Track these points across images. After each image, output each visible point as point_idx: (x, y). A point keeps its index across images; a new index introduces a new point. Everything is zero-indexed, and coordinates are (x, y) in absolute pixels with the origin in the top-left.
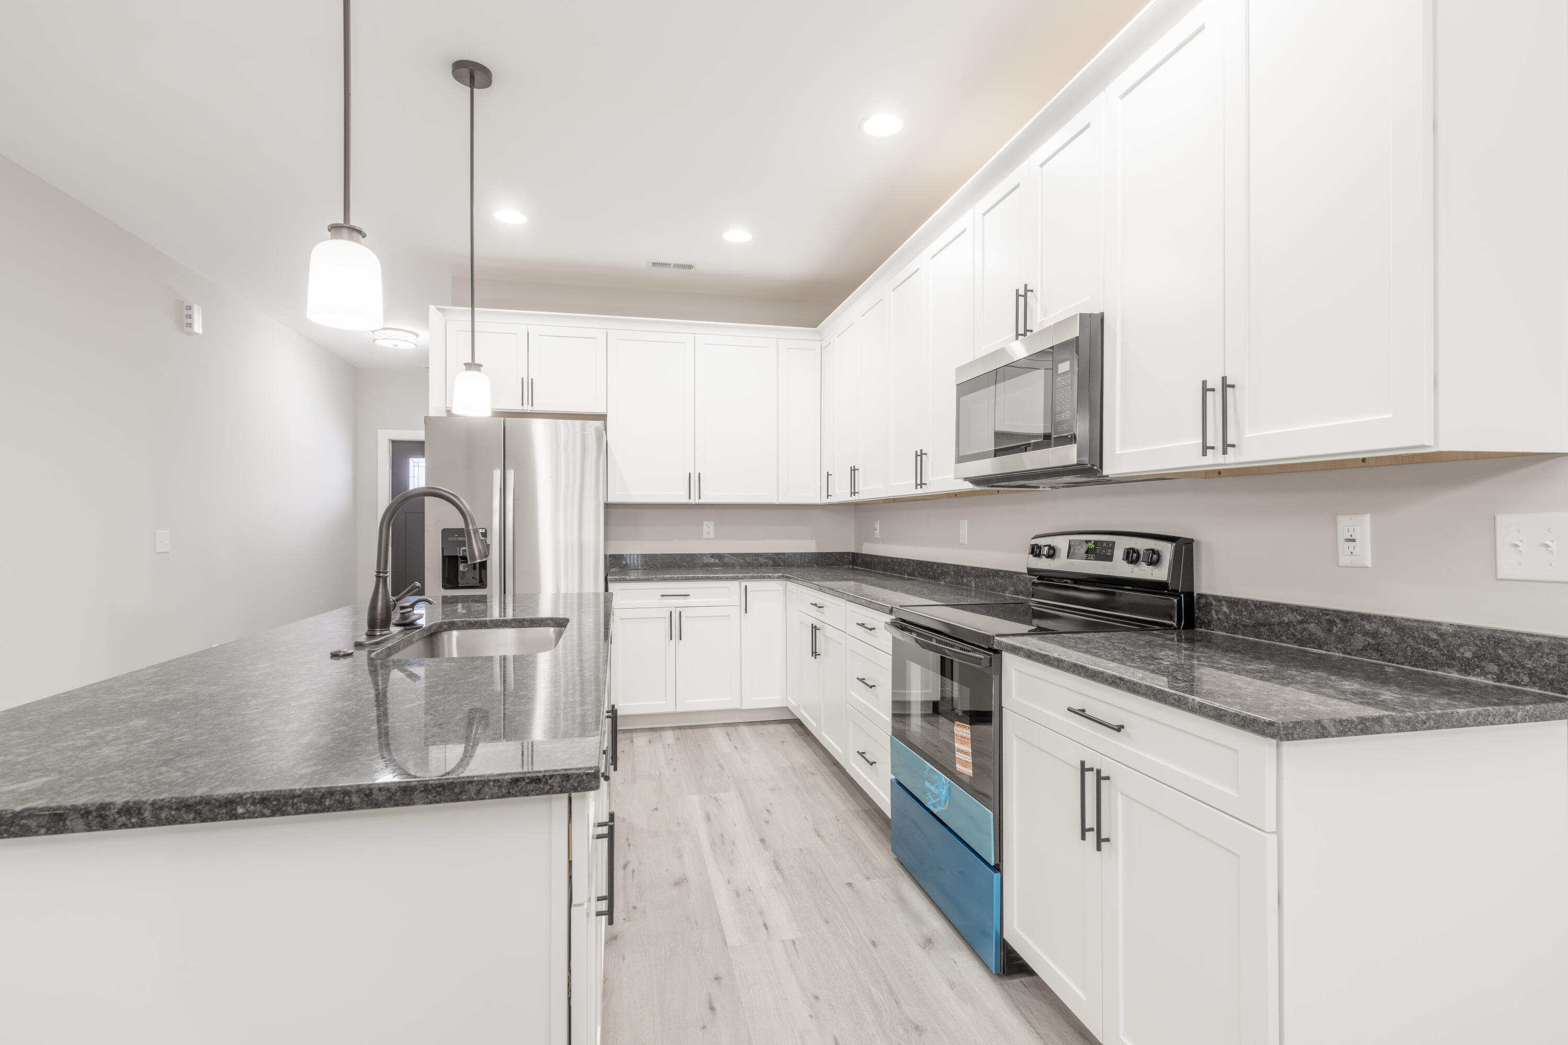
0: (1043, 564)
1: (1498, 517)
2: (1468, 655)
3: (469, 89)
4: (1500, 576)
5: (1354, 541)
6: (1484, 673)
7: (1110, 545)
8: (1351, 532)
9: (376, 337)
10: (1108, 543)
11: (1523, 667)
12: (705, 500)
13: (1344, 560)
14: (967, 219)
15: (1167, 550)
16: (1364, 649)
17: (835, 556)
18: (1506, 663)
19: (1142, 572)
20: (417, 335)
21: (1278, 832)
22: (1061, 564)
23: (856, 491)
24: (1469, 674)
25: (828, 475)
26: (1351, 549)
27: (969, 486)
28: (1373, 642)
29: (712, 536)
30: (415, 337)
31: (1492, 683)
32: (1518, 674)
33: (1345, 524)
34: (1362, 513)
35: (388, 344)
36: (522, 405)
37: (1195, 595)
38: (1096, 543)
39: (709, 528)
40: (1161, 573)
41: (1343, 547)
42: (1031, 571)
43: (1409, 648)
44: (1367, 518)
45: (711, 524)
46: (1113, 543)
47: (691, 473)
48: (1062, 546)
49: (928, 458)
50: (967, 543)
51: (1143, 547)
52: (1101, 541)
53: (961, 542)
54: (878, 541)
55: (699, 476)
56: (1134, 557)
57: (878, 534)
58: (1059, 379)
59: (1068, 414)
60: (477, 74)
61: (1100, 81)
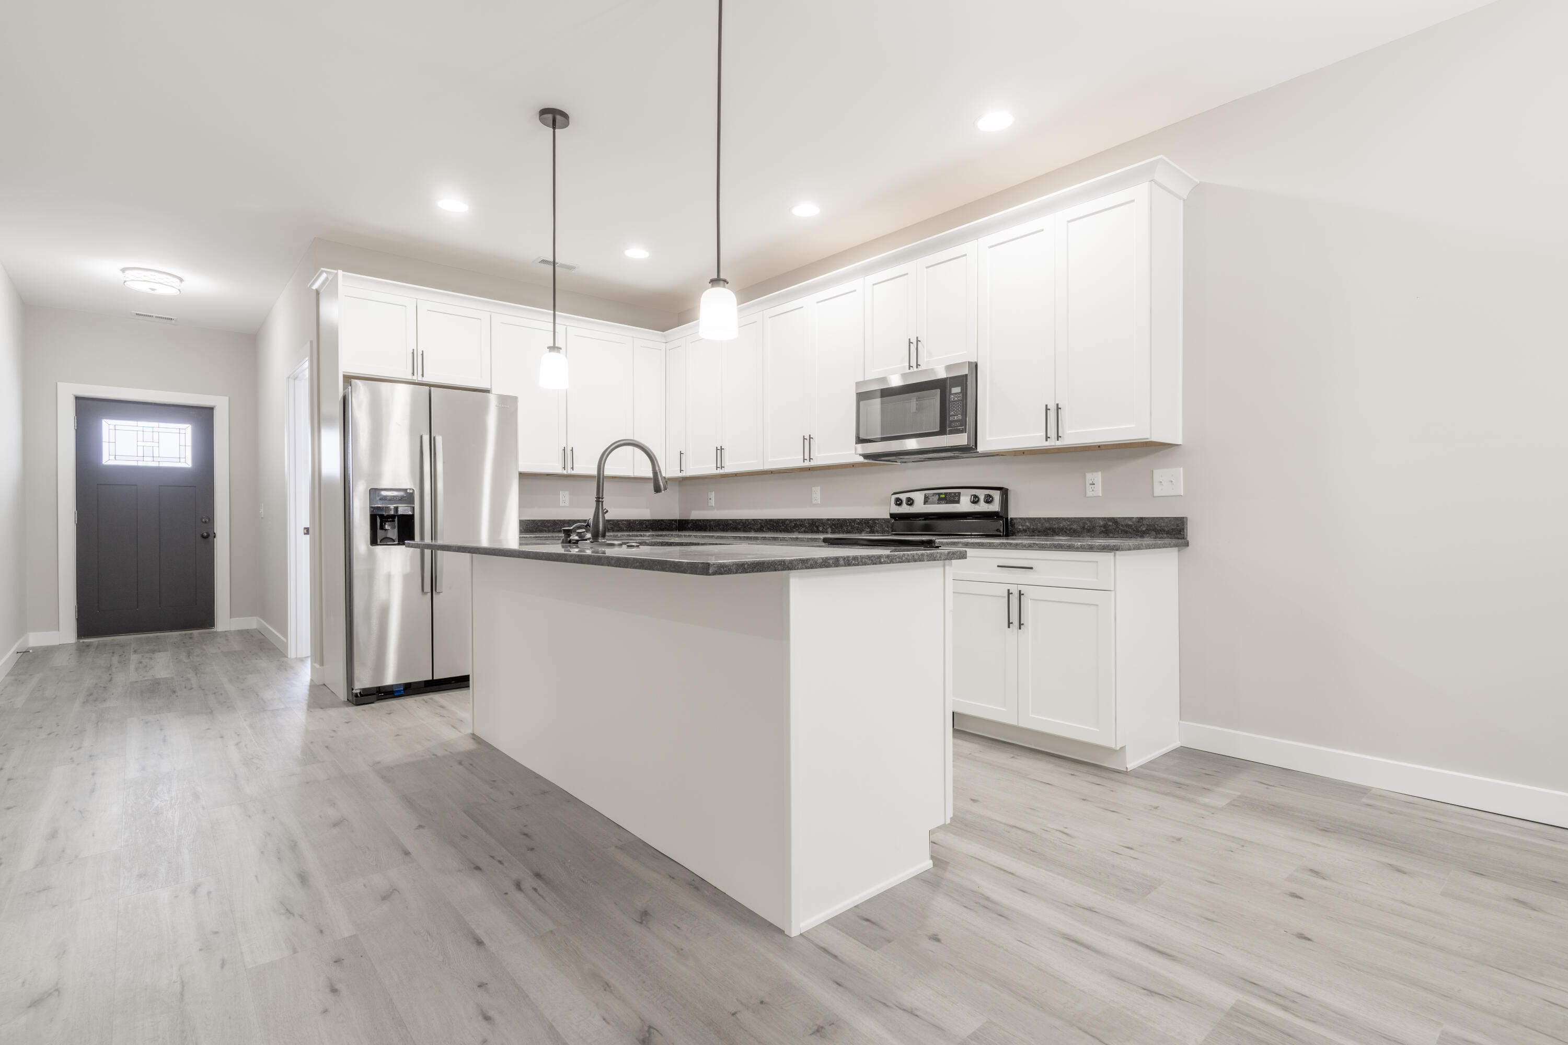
0: (905, 509)
1: (1154, 471)
2: (1144, 529)
3: (552, 130)
4: (1155, 495)
5: (1094, 484)
7: (957, 494)
8: (1092, 480)
9: (127, 279)
10: (955, 493)
11: (1164, 531)
12: (576, 471)
13: (1089, 494)
14: (855, 284)
15: (996, 495)
17: (665, 522)
18: (1158, 530)
19: (982, 507)
20: (181, 280)
21: (1115, 590)
22: (919, 507)
23: (723, 466)
24: (1144, 537)
25: (681, 454)
26: (1092, 488)
27: (861, 459)
28: (1104, 530)
29: (567, 504)
30: (178, 281)
31: (1153, 539)
32: (1162, 534)
33: (1090, 477)
34: (1097, 471)
35: (144, 288)
36: (413, 374)
37: (1009, 518)
38: (945, 494)
39: (564, 497)
40: (995, 507)
41: (1089, 487)
42: (892, 516)
43: (1120, 530)
44: (1100, 474)
45: (567, 494)
46: (959, 493)
47: (564, 447)
48: (919, 497)
49: (814, 441)
50: (819, 502)
51: (981, 494)
52: (950, 493)
53: (814, 502)
54: (712, 508)
55: (572, 450)
56: (975, 500)
57: (712, 503)
58: (952, 396)
59: (960, 417)
60: (558, 118)
61: (975, 234)
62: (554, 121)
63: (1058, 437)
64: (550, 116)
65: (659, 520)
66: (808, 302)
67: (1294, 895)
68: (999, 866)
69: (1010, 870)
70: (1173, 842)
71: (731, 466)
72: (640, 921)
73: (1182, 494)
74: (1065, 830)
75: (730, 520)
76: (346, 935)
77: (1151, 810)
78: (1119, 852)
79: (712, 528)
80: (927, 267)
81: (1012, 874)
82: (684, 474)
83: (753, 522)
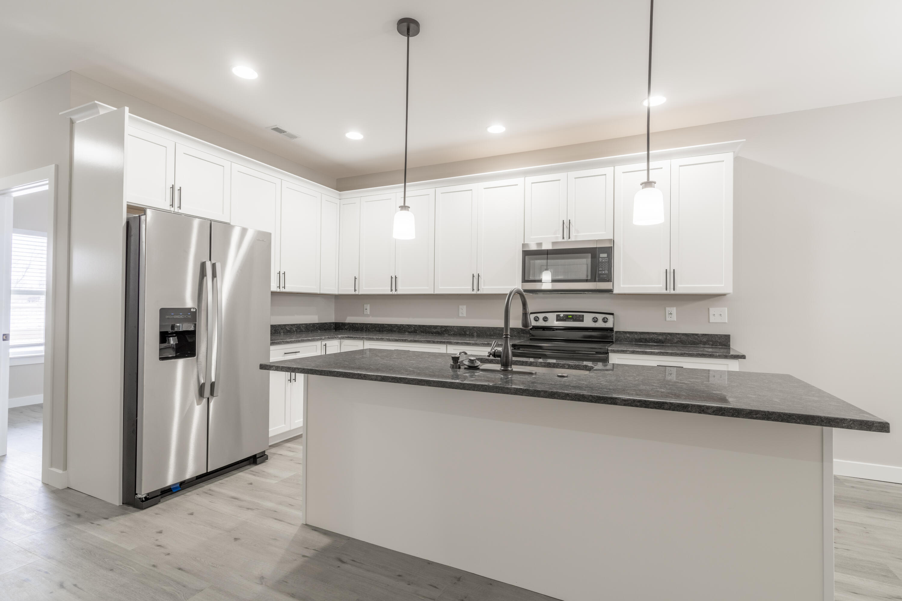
0: (542, 324)
1: (711, 309)
2: (705, 340)
4: (710, 322)
5: (672, 314)
6: (709, 344)
7: (581, 316)
8: (671, 312)
10: (580, 315)
11: (718, 342)
12: (287, 290)
13: (668, 319)
14: (519, 180)
15: (610, 318)
16: (677, 342)
18: (714, 341)
19: (600, 325)
22: (552, 323)
23: (395, 289)
24: (705, 345)
25: (355, 278)
26: (671, 316)
31: (711, 346)
32: (717, 344)
33: (669, 310)
36: (172, 206)
37: (615, 331)
38: (572, 315)
40: (610, 325)
41: (668, 316)
43: (690, 341)
44: (675, 308)
46: (583, 315)
47: (279, 273)
48: (551, 317)
49: (475, 278)
50: (465, 316)
51: (600, 317)
52: (576, 315)
53: (460, 315)
54: (367, 316)
55: (284, 274)
56: (595, 320)
57: (368, 312)
58: (601, 259)
59: (606, 272)
60: (412, 26)
61: (613, 163)
62: (408, 30)
63: (674, 289)
64: (404, 25)
65: (324, 323)
66: (478, 187)
71: (402, 289)
73: (727, 322)
75: (386, 324)
79: (369, 330)
80: (575, 178)
82: (357, 293)
83: (407, 327)
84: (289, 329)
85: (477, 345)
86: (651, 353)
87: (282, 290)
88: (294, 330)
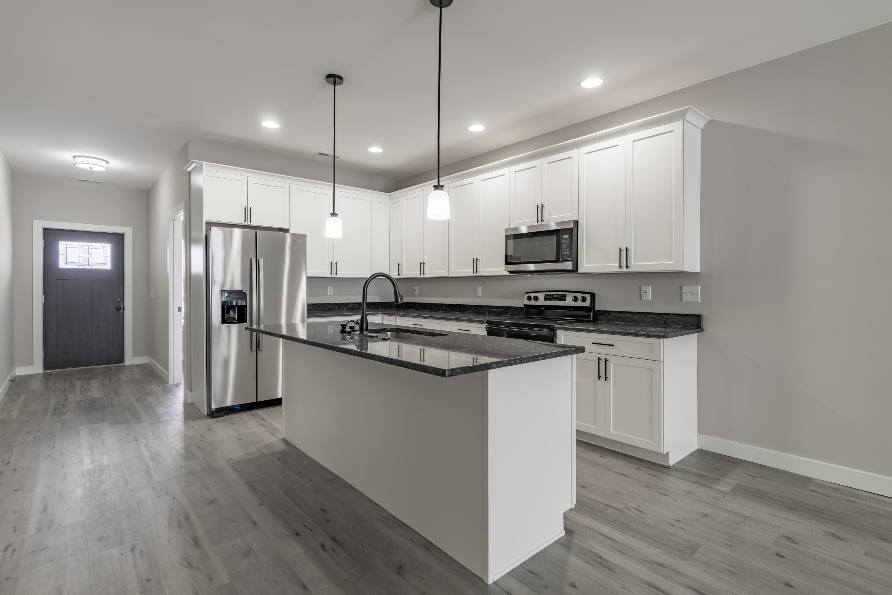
0: (533, 302)
1: (683, 287)
2: (677, 321)
3: (333, 86)
4: (683, 301)
5: (647, 293)
6: (680, 325)
8: (646, 291)
9: (76, 163)
10: (563, 295)
11: (689, 322)
12: (339, 276)
13: (644, 298)
14: (505, 171)
15: (588, 297)
18: (685, 322)
19: (580, 304)
20: (108, 162)
21: (663, 361)
22: (542, 301)
23: (424, 273)
24: (676, 325)
25: (399, 265)
26: (646, 295)
27: (508, 274)
28: (653, 320)
29: (332, 294)
30: (106, 163)
31: (682, 327)
32: (688, 324)
33: (644, 288)
34: (648, 285)
35: (86, 167)
36: (245, 221)
37: (595, 311)
38: (557, 295)
39: (330, 290)
40: (587, 304)
41: (643, 295)
42: (525, 306)
43: (662, 321)
44: (650, 287)
45: (332, 288)
46: (566, 295)
47: (332, 262)
48: (541, 296)
49: (479, 262)
50: (481, 296)
51: (579, 296)
52: (560, 294)
53: (478, 295)
54: (416, 296)
55: (336, 263)
56: (575, 299)
57: (417, 292)
58: (564, 240)
59: (568, 252)
60: (337, 80)
61: (577, 145)
62: (334, 81)
63: (627, 267)
64: (331, 80)
66: (477, 179)
67: (779, 555)
68: (604, 534)
69: (610, 537)
70: (703, 517)
71: (429, 273)
72: (397, 572)
73: (700, 301)
74: (639, 508)
75: (427, 303)
76: (226, 582)
77: (687, 494)
78: (672, 524)
79: (417, 308)
80: (548, 163)
81: (612, 539)
82: (400, 277)
83: (441, 305)
84: (352, 307)
85: (463, 321)
86: (587, 331)
87: (335, 276)
88: (356, 308)
